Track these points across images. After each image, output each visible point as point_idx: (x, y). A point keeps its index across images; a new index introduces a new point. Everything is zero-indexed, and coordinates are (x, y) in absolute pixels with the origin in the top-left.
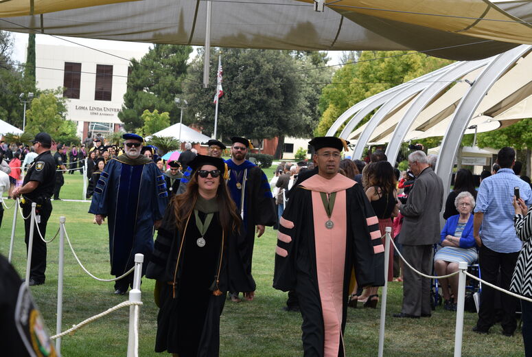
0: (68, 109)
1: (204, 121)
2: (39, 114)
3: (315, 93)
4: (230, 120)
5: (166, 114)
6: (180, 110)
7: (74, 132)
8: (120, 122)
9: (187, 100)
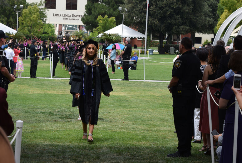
0: (47, 16)
1: (139, 22)
2: (27, 19)
3: (216, 2)
4: (157, 22)
5: (113, 19)
6: (122, 15)
7: (53, 32)
8: (83, 24)
9: (127, 9)
